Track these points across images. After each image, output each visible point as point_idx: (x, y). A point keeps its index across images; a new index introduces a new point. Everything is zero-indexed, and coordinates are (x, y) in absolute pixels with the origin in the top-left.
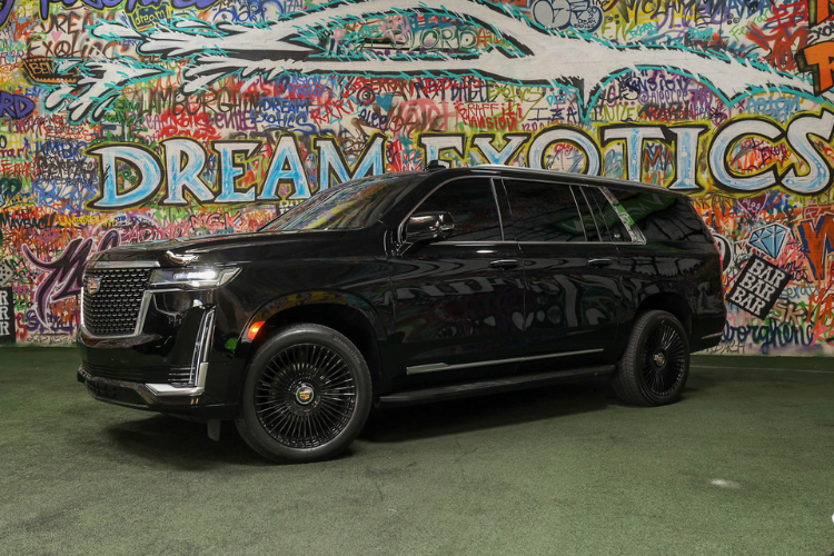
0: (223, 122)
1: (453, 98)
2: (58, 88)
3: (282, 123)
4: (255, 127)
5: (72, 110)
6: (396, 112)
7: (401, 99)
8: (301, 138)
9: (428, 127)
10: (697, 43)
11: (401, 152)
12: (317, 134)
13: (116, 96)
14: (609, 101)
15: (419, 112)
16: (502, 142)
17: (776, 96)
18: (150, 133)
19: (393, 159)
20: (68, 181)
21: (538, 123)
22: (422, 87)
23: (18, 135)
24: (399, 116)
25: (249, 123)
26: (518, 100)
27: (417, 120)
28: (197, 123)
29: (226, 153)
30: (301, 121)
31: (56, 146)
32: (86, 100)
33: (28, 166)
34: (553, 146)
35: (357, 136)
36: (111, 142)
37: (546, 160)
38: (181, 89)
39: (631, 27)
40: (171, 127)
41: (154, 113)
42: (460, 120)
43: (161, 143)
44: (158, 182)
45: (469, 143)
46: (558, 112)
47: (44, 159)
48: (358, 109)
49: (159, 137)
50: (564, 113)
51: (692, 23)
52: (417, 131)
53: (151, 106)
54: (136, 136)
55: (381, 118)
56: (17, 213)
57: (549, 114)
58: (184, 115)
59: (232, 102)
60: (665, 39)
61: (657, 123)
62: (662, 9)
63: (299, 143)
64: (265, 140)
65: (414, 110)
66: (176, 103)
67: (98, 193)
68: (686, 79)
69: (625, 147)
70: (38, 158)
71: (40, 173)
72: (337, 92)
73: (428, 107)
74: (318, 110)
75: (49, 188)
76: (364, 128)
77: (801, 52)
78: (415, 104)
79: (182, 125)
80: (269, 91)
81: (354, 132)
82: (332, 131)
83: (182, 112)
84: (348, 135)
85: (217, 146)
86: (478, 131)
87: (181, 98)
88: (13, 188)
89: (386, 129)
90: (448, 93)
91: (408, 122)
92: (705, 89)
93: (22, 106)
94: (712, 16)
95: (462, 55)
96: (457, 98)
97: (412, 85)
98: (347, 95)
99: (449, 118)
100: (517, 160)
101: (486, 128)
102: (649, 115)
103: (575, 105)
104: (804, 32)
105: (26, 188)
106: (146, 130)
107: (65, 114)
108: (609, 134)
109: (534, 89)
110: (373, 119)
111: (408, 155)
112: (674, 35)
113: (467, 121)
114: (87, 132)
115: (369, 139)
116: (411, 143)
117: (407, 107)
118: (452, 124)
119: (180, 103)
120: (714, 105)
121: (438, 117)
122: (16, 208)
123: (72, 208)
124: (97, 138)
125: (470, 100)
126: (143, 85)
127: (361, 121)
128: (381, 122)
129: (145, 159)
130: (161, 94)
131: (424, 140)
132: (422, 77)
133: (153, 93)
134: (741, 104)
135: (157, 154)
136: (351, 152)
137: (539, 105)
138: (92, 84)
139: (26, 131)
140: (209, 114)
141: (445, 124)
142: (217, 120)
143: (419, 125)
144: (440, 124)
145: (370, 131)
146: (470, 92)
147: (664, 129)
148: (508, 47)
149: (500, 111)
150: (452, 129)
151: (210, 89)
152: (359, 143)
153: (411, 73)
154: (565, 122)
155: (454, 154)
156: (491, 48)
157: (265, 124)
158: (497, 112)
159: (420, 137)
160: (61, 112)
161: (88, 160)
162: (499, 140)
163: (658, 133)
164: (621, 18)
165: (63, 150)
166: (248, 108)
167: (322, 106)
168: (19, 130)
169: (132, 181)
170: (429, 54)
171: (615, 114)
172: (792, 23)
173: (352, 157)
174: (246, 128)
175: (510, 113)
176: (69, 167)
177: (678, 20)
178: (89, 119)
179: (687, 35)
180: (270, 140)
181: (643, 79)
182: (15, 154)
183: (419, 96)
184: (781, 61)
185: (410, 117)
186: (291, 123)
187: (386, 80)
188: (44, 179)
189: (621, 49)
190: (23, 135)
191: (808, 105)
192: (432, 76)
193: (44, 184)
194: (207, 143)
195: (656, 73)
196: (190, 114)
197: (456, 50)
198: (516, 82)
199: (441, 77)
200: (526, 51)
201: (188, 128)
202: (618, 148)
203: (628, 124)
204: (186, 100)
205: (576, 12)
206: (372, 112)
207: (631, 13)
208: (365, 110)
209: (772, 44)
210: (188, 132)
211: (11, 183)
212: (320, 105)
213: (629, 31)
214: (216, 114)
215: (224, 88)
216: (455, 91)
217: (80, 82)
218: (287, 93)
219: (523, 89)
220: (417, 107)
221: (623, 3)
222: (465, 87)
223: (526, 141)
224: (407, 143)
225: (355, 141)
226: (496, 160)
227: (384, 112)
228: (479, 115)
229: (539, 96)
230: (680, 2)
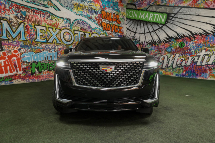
1: (43, 17)
6: (27, 17)
7: (29, 14)
9: (37, 23)
10: (88, 17)
11: (29, 28)
14: (75, 25)
15: (34, 19)
17: (99, 30)
19: (27, 30)
21: (62, 27)
22: (35, 12)
26: (58, 21)
34: (65, 33)
35: (15, 21)
37: (64, 36)
39: (78, 11)
42: (45, 23)
45: (47, 29)
48: (15, 14)
50: (67, 26)
51: (87, 13)
52: (34, 23)
55: (23, 18)
57: (65, 26)
60: (84, 15)
61: (83, 31)
62: (83, 9)
68: (87, 23)
69: (78, 35)
72: (7, 6)
73: (36, 18)
77: (101, 23)
78: (33, 16)
82: (6, 18)
84: (12, 20)
86: (49, 26)
89: (25, 21)
90: (42, 15)
91: (31, 21)
92: (89, 27)
94: (90, 13)
95: (45, 6)
96: (44, 17)
97: (32, 10)
98: (11, 8)
99: (42, 22)
100: (58, 35)
101: (52, 26)
102: (82, 29)
103: (69, 25)
104: (101, 20)
108: (75, 32)
109: (61, 19)
110: (21, 17)
111: (31, 30)
112: (85, 15)
113: (47, 24)
115: (19, 23)
116: (32, 26)
117: (31, 16)
118: (43, 23)
120: (91, 30)
121: (39, 21)
125: (47, 18)
127: (16, 17)
128: (23, 19)
131: (36, 26)
132: (35, 9)
134: (94, 30)
136: (14, 26)
137: (62, 23)
141: (41, 23)
143: (34, 22)
145: (19, 21)
146: (47, 16)
147: (84, 33)
148: (56, 8)
150: (43, 25)
153: (31, 7)
154: (67, 28)
155: (44, 31)
156: (51, 7)
158: (54, 23)
159: (35, 25)
162: (54, 30)
163: (83, 33)
164: (77, 8)
167: (2, 9)
170: (36, 3)
171: (76, 28)
172: (100, 18)
173: (14, 27)
175: (56, 24)
177: (85, 12)
179: (87, 15)
181: (81, 22)
183: (34, 14)
184: (99, 24)
185: (32, 19)
187: (24, 7)
189: (77, 15)
191: (102, 32)
192: (37, 10)
195: (82, 21)
197: (43, 5)
198: (57, 16)
199: (40, 10)
200: (59, 10)
202: (77, 36)
203: (78, 31)
205: (69, 4)
206: (20, 15)
208: (17, 14)
209: (98, 20)
216: (43, 15)
219: (59, 18)
220: (33, 17)
221: (77, 5)
222: (46, 15)
223: (60, 31)
224: (31, 26)
225: (15, 23)
226: (54, 35)
227: (24, 16)
228: (49, 23)
229: (62, 21)
230: (86, 8)
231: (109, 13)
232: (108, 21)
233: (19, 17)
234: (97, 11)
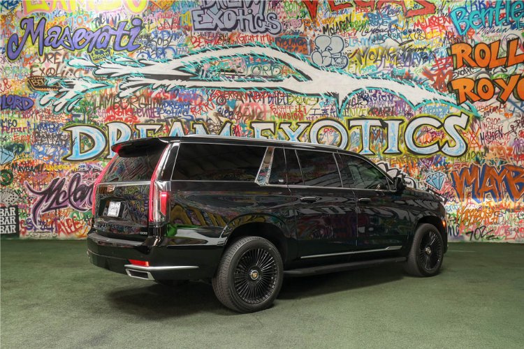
0: (141, 113)
1: (269, 103)
2: (47, 94)
3: (174, 115)
4: (160, 117)
5: (56, 106)
6: (238, 110)
7: (241, 102)
8: (185, 123)
9: (255, 118)
10: (397, 76)
11: (240, 131)
12: (194, 121)
13: (81, 98)
14: (352, 105)
15: (251, 110)
16: (296, 127)
17: (438, 105)
18: (100, 119)
20: (52, 145)
21: (315, 117)
22: (252, 96)
23: (24, 119)
24: (239, 112)
25: (156, 114)
26: (304, 104)
27: (250, 114)
28: (127, 114)
29: (143, 131)
30: (185, 114)
31: (46, 126)
32: (63, 100)
33: (29, 137)
34: (323, 129)
35: (216, 122)
36: (77, 124)
37: (319, 136)
38: (118, 95)
39: (363, 67)
40: (112, 116)
41: (102, 108)
42: (273, 114)
43: (106, 125)
44: (104, 147)
45: (277, 127)
46: (325, 111)
47: (38, 133)
48: (217, 108)
49: (105, 121)
50: (329, 112)
51: (395, 66)
52: (249, 120)
53: (100, 104)
54: (91, 121)
55: (229, 112)
56: (22, 163)
57: (321, 112)
58: (119, 109)
59: (147, 103)
60: (381, 74)
61: (378, 118)
62: (379, 58)
63: (184, 126)
64: (165, 124)
65: (248, 109)
66: (115, 103)
67: (69, 152)
68: (392, 95)
69: (361, 130)
70: (35, 133)
71: (36, 141)
72: (205, 98)
73: (255, 107)
74: (195, 108)
75: (41, 149)
76: (220, 118)
77: (450, 83)
78: (248, 105)
79: (118, 115)
80: (168, 97)
81: (215, 120)
82: (202, 119)
83: (118, 107)
84: (211, 122)
85: (138, 127)
86: (282, 120)
87: (118, 100)
88: (20, 149)
89: (232, 119)
90: (266, 99)
91: (244, 115)
92: (402, 101)
93: (27, 103)
94: (405, 63)
95: (274, 79)
96: (271, 103)
97: (247, 95)
98: (211, 100)
99: (267, 113)
100: (303, 136)
101: (287, 119)
102: (373, 113)
103: (334, 107)
104: (451, 73)
105: (28, 149)
106: (97, 117)
107: (52, 108)
108: (352, 123)
109: (313, 98)
110: (225, 113)
111: (244, 133)
112: (385, 72)
113: (277, 115)
114: (64, 118)
115: (223, 124)
116: (246, 126)
117: (244, 107)
118: (268, 117)
119: (117, 103)
120: (407, 109)
121: (261, 113)
122: (22, 160)
123: (54, 160)
124: (70, 121)
125: (278, 104)
126: (96, 92)
127: (219, 114)
128: (230, 115)
129: (97, 133)
130: (106, 98)
131: (253, 125)
132: (252, 91)
133: (102, 97)
134: (420, 109)
135: (104, 131)
136: (213, 131)
137: (315, 107)
138: (67, 92)
139: (28, 118)
140: (134, 109)
141: (265, 116)
142: (138, 112)
143: (251, 117)
144: (262, 116)
145: (223, 120)
146: (278, 99)
147: (381, 121)
148: (299, 76)
149: (295, 110)
150: (268, 119)
151: (135, 95)
152: (217, 126)
153: (246, 89)
154: (329, 116)
155: (269, 132)
156: (289, 76)
157: (165, 115)
158: (293, 110)
159: (251, 123)
160: (49, 107)
161: (64, 134)
162: (294, 125)
163: (378, 123)
164: (358, 62)
165: (50, 128)
166: (156, 106)
168: (24, 117)
169: (89, 145)
170: (256, 78)
171: (355, 112)
172: (445, 68)
173: (213, 133)
174: (155, 117)
175: (300, 111)
176: (53, 138)
177: (387, 64)
178: (65, 111)
179: (392, 72)
180: (168, 124)
181: (370, 94)
182: (22, 130)
183: (250, 101)
184: (440, 87)
185: (246, 112)
186: (180, 115)
187: (233, 92)
188: (38, 144)
189: (358, 79)
190: (27, 120)
191: (454, 110)
192: (257, 90)
193: (38, 147)
194: (132, 125)
195: (376, 91)
196: (123, 109)
197: (271, 77)
198: (303, 94)
199: (263, 91)
200: (308, 78)
201: (122, 116)
202: (358, 131)
203: (362, 118)
204: (121, 101)
205: (334, 58)
206: (225, 109)
207: (363, 60)
208: (220, 108)
209: (435, 78)
210: (121, 119)
211: (19, 146)
212: (196, 105)
213: (362, 69)
214: (138, 109)
215: (142, 95)
216: (270, 99)
217: (60, 91)
218: (177, 98)
219: (306, 98)
220: (249, 107)
221: (359, 54)
222: (275, 97)
223: (308, 126)
224: (244, 126)
226: (293, 137)
227: (231, 109)
228: (283, 112)
229: (315, 102)
230: (389, 55)
231: (489, 46)
232: (483, 70)
233: (224, 113)
234: (431, 52)
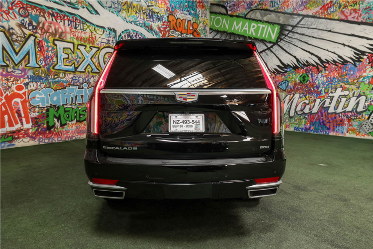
1: (69, 25)
6: (41, 25)
7: (44, 19)
9: (58, 36)
10: (147, 27)
11: (44, 46)
15: (53, 28)
16: (90, 50)
19: (41, 49)
21: (102, 44)
22: (54, 16)
24: (43, 28)
26: (94, 33)
27: (52, 32)
34: (107, 54)
35: (19, 33)
37: (105, 59)
39: (130, 15)
42: (72, 36)
45: (76, 47)
46: (108, 41)
48: (19, 19)
50: (111, 42)
51: (145, 19)
52: (52, 37)
55: (33, 26)
57: (106, 41)
60: (139, 22)
62: (138, 12)
73: (57, 26)
76: (24, 29)
78: (51, 23)
81: (17, 31)
82: (3, 27)
84: (14, 31)
86: (80, 43)
89: (36, 33)
90: (66, 22)
91: (47, 32)
94: (150, 19)
95: (72, 6)
96: (70, 26)
97: (49, 13)
98: (12, 9)
99: (67, 34)
100: (95, 58)
101: (83, 42)
103: (114, 39)
104: (168, 31)
109: (100, 29)
110: (29, 25)
111: (48, 48)
112: (141, 22)
113: (75, 37)
115: (27, 36)
116: (50, 42)
117: (47, 24)
118: (68, 37)
121: (62, 33)
125: (76, 28)
127: (21, 25)
128: (33, 29)
131: (56, 42)
132: (54, 11)
136: (16, 41)
137: (102, 37)
141: (65, 36)
143: (54, 35)
144: (63, 36)
145: (27, 32)
146: (76, 24)
148: (91, 9)
149: (88, 36)
150: (69, 40)
152: (20, 37)
153: (49, 8)
154: (111, 45)
155: (70, 51)
156: (84, 8)
158: (87, 36)
159: (54, 40)
162: (88, 48)
164: (127, 11)
172: (166, 28)
173: (17, 44)
175: (92, 38)
177: (142, 17)
179: (144, 23)
181: (133, 35)
183: (52, 20)
185: (49, 29)
187: (35, 7)
189: (127, 22)
192: (59, 12)
195: (137, 33)
197: (69, 3)
198: (94, 25)
199: (63, 14)
200: (97, 13)
205: (114, 3)
206: (28, 22)
207: (130, 10)
208: (23, 20)
209: (163, 32)
213: (129, 16)
216: (69, 22)
219: (96, 28)
220: (52, 25)
221: (128, 5)
222: (74, 22)
223: (98, 51)
224: (48, 42)
225: (18, 35)
226: (87, 57)
227: (34, 24)
228: (80, 35)
229: (102, 33)
230: (143, 11)
231: (182, 20)
232: (180, 33)
233: (27, 26)
234: (161, 16)
